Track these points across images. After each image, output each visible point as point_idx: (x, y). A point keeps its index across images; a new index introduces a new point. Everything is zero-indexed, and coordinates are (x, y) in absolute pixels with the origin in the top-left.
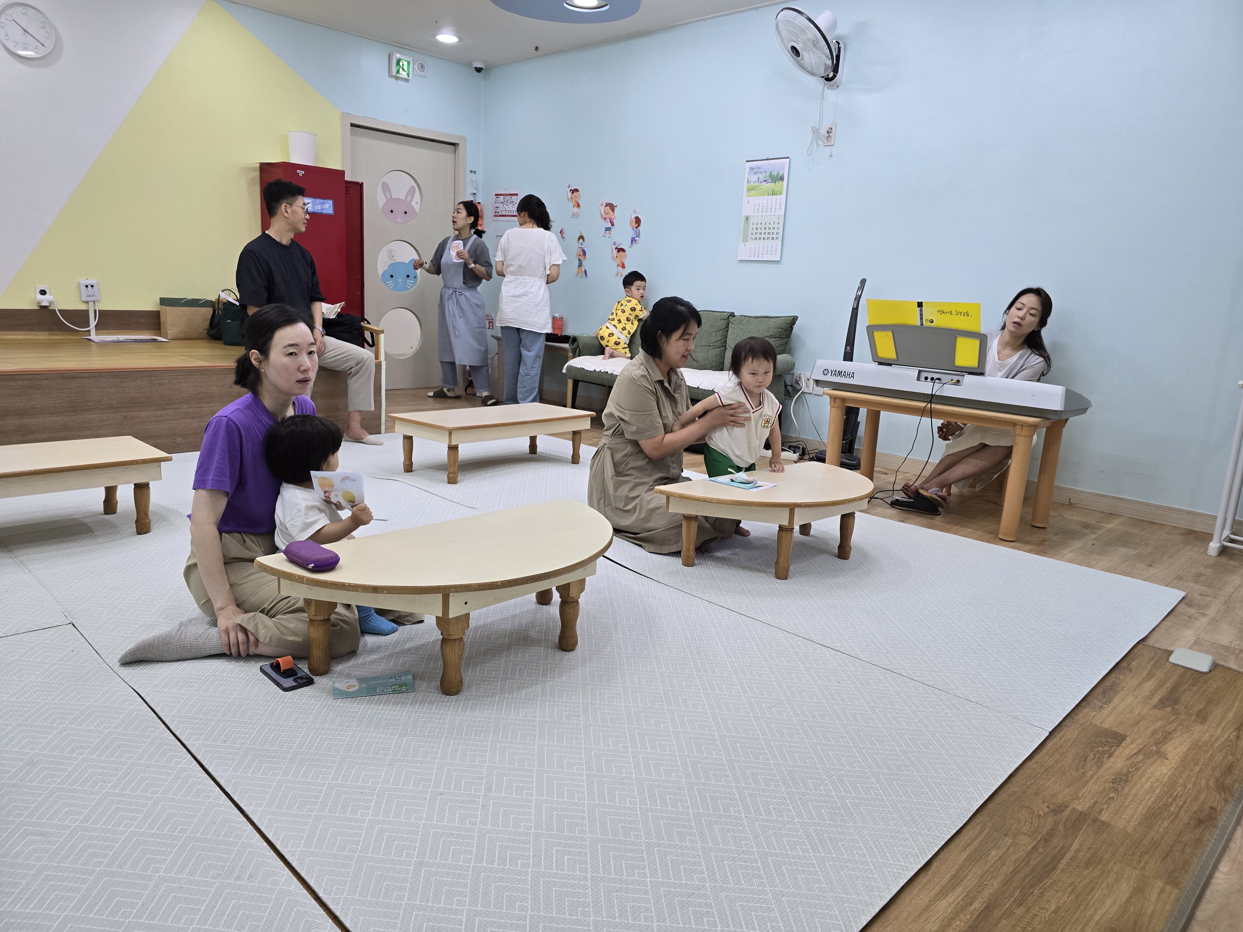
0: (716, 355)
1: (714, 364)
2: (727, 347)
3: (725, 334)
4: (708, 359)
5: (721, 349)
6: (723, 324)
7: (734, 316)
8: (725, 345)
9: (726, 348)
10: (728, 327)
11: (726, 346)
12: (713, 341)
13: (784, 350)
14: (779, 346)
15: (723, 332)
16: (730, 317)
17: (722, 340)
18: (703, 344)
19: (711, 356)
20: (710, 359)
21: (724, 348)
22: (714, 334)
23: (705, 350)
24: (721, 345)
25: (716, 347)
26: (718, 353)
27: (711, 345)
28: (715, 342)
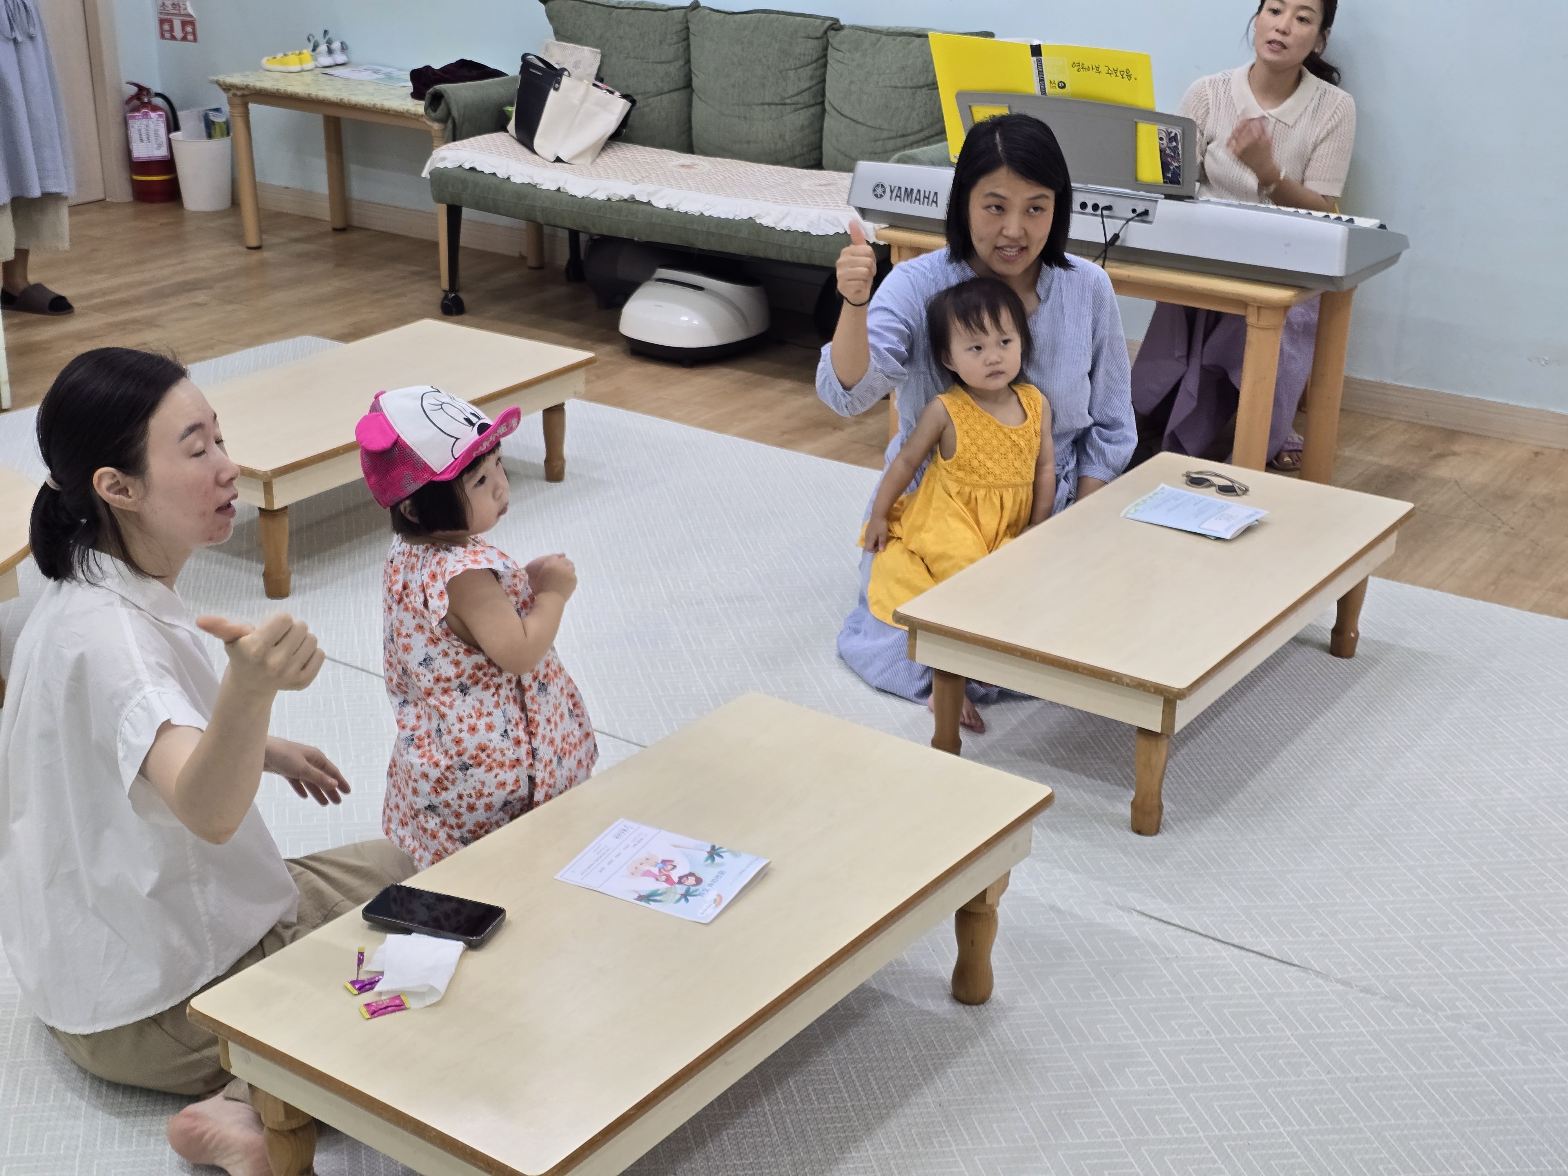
0: (802, 128)
1: (798, 149)
2: (827, 106)
3: (818, 73)
4: (782, 137)
5: (813, 110)
6: (811, 48)
7: (842, 28)
8: (820, 100)
9: (824, 110)
10: (825, 56)
11: (823, 103)
12: (791, 93)
15: (816, 69)
16: (831, 31)
17: (813, 89)
18: (767, 100)
19: (791, 131)
20: (787, 138)
21: (818, 108)
22: (792, 73)
23: (774, 116)
24: (812, 102)
25: (799, 106)
26: (806, 123)
27: (788, 101)
28: (798, 94)
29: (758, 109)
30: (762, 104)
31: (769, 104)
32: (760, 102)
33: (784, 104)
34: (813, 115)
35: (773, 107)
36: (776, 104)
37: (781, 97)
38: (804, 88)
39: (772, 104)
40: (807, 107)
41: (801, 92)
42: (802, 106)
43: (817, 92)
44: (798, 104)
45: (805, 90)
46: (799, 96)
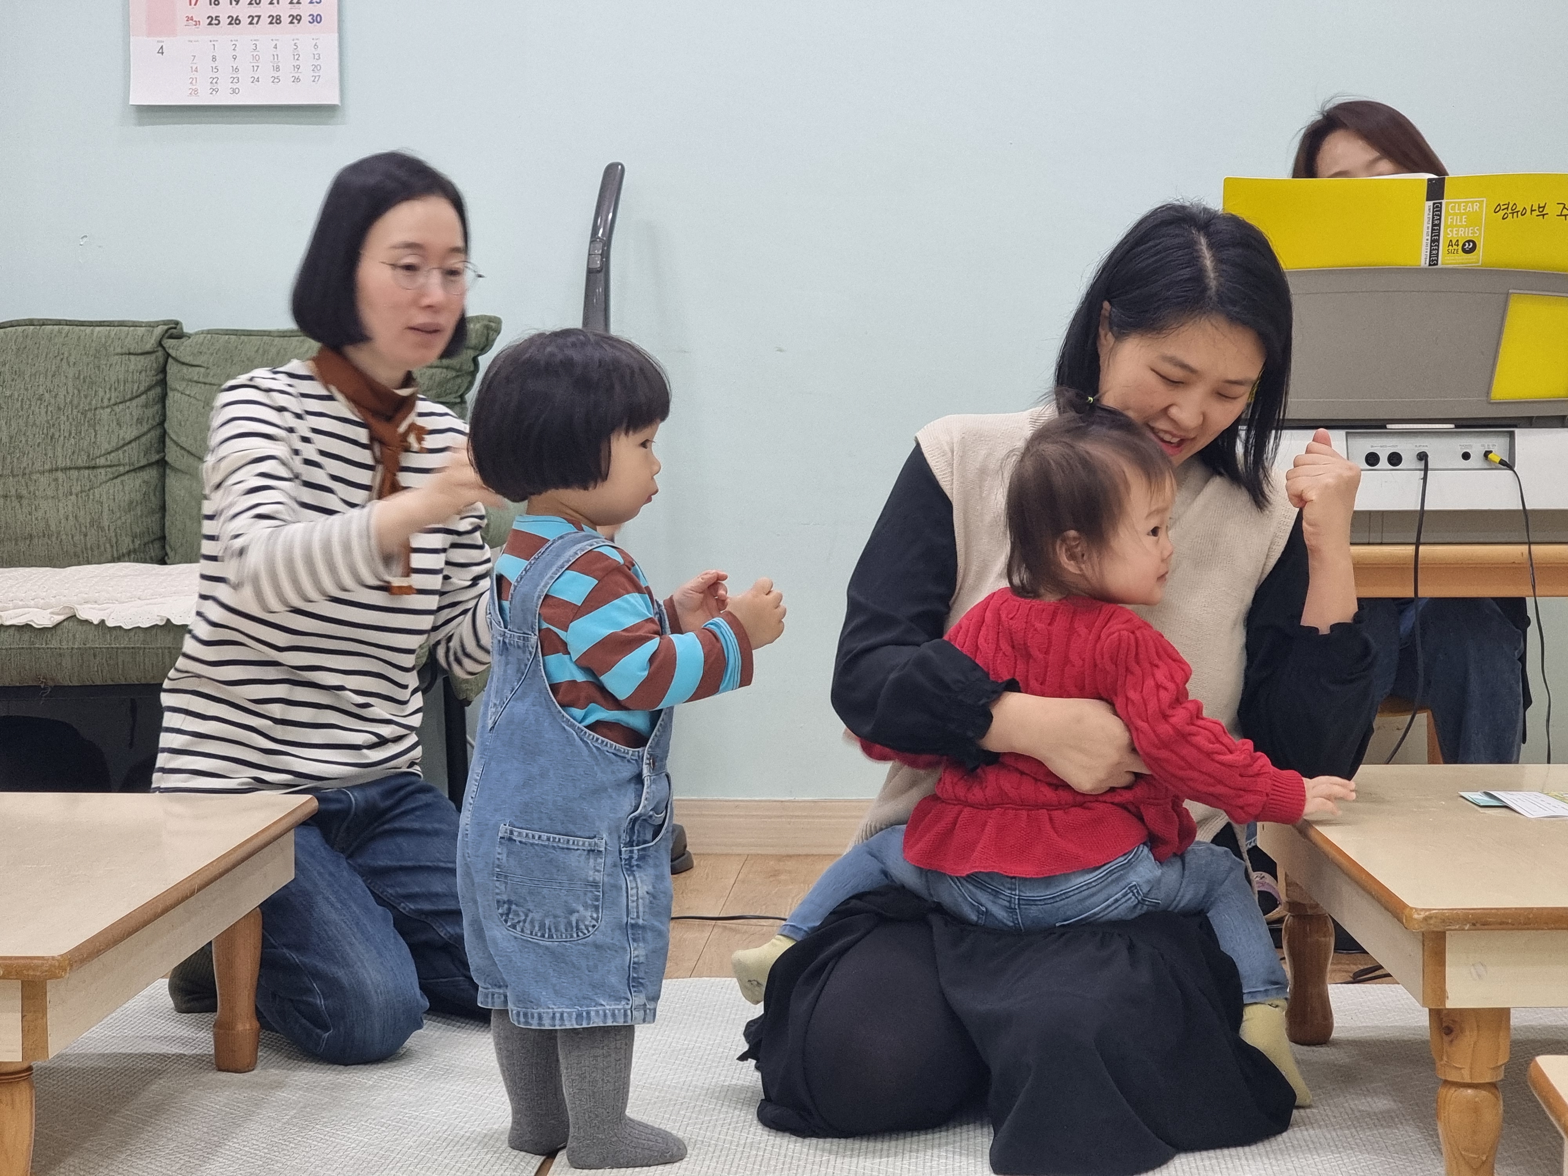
0: (131, 505)
3: (150, 412)
4: (98, 522)
5: (146, 475)
6: (137, 371)
7: (180, 336)
8: (157, 456)
9: (166, 472)
10: (163, 383)
11: (164, 460)
12: (105, 448)
15: (148, 405)
16: (169, 343)
17: (143, 439)
18: (61, 463)
19: (111, 511)
20: (106, 523)
21: (156, 470)
22: (105, 414)
23: (76, 489)
24: (143, 462)
25: (122, 469)
26: (138, 497)
27: (101, 461)
28: (117, 449)
29: (43, 480)
30: (52, 470)
31: (65, 469)
32: (47, 466)
33: (94, 468)
34: (146, 483)
35: (74, 474)
36: (79, 468)
37: (89, 456)
38: (128, 439)
39: (70, 468)
40: (134, 470)
41: (123, 446)
42: (127, 468)
43: (148, 445)
44: (119, 465)
45: (130, 442)
46: (120, 452)
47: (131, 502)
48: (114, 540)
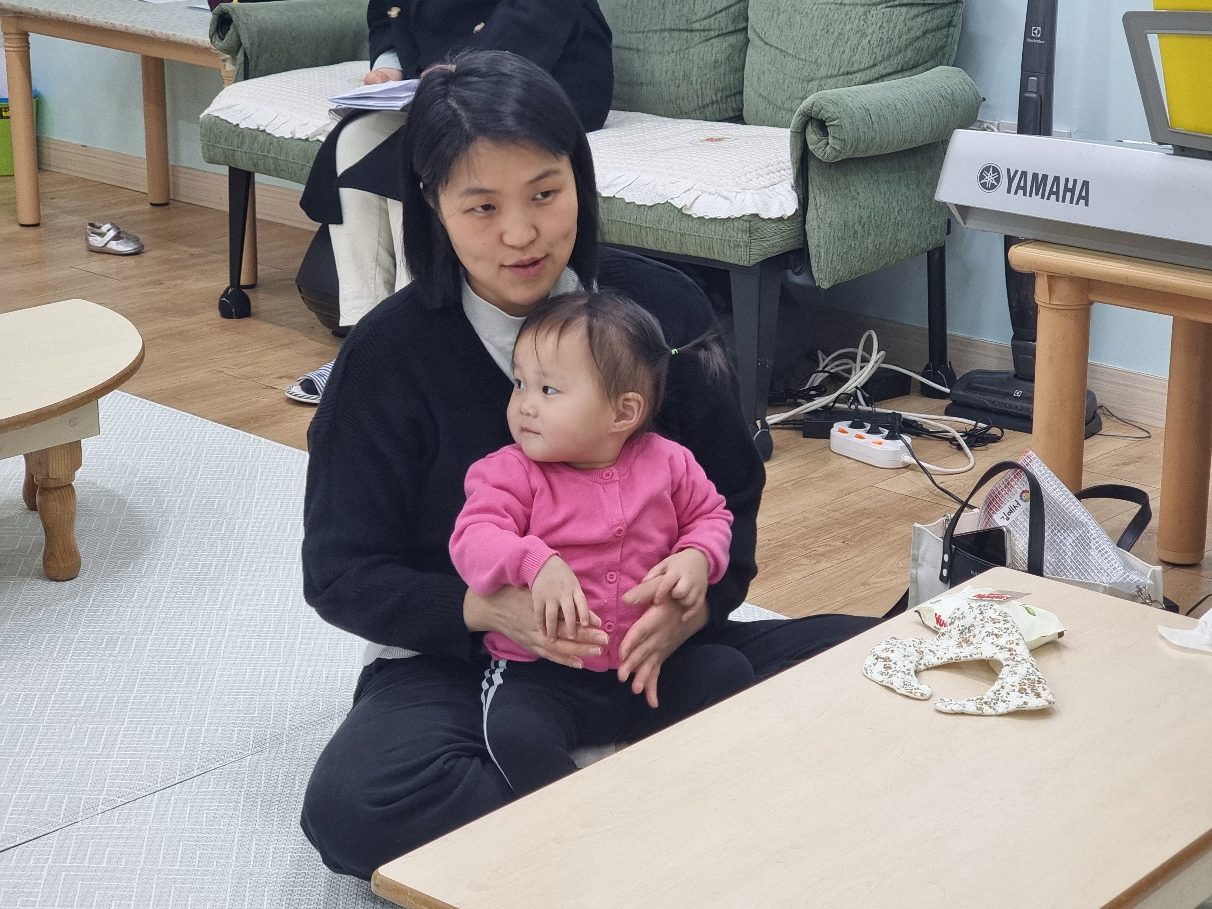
0: (716, 64)
1: (708, 96)
2: (751, 34)
4: (688, 79)
5: (732, 39)
8: (741, 26)
9: (746, 40)
11: (745, 29)
12: (701, 14)
13: (943, 47)
14: (925, 33)
17: (732, 9)
18: (668, 26)
19: (699, 68)
20: (694, 79)
21: (740, 37)
23: (677, 47)
24: (731, 28)
25: (713, 34)
26: (722, 57)
27: (696, 26)
28: (710, 17)
29: (655, 38)
30: (662, 31)
31: (671, 30)
32: (658, 27)
33: (691, 31)
34: (732, 46)
35: (676, 34)
36: (680, 30)
37: (687, 20)
38: (718, 9)
39: (674, 30)
40: (724, 35)
41: (715, 13)
42: (717, 33)
43: (737, 14)
44: (711, 30)
45: (721, 11)
46: (712, 19)
47: (716, 61)
48: (700, 93)
